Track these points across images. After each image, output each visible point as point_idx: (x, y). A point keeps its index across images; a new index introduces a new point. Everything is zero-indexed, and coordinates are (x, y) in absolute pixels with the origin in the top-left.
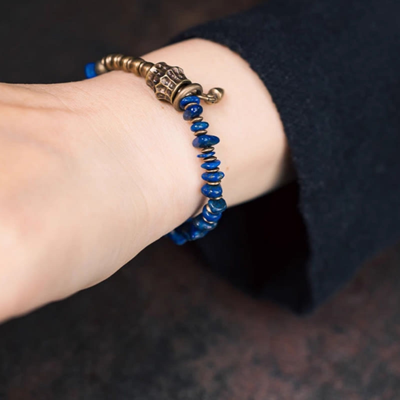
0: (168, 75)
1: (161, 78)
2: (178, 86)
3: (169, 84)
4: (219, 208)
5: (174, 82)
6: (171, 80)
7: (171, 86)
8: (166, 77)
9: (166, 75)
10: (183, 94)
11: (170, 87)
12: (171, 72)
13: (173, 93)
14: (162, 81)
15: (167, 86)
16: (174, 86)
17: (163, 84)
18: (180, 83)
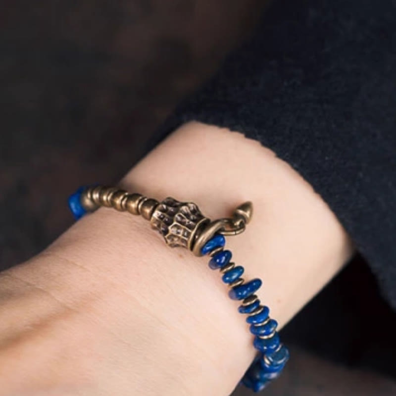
0: (178, 221)
1: (170, 228)
2: (193, 233)
3: (181, 231)
4: (280, 359)
5: (187, 229)
6: (184, 227)
7: (186, 234)
8: (176, 226)
9: (175, 223)
10: (202, 241)
11: (183, 235)
12: (180, 216)
13: (189, 243)
14: (172, 230)
15: (180, 235)
16: (189, 234)
17: (175, 233)
18: (196, 229)
